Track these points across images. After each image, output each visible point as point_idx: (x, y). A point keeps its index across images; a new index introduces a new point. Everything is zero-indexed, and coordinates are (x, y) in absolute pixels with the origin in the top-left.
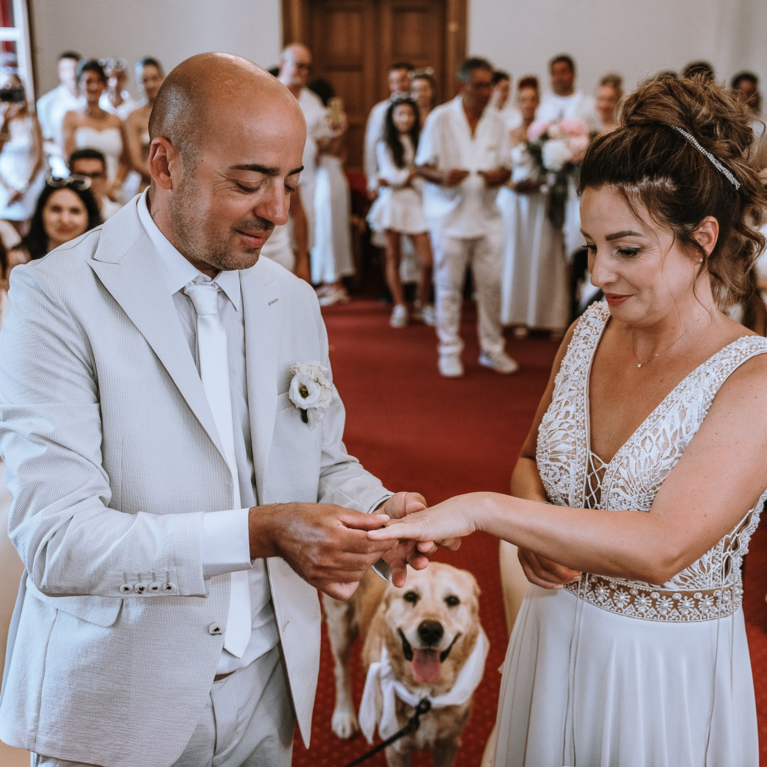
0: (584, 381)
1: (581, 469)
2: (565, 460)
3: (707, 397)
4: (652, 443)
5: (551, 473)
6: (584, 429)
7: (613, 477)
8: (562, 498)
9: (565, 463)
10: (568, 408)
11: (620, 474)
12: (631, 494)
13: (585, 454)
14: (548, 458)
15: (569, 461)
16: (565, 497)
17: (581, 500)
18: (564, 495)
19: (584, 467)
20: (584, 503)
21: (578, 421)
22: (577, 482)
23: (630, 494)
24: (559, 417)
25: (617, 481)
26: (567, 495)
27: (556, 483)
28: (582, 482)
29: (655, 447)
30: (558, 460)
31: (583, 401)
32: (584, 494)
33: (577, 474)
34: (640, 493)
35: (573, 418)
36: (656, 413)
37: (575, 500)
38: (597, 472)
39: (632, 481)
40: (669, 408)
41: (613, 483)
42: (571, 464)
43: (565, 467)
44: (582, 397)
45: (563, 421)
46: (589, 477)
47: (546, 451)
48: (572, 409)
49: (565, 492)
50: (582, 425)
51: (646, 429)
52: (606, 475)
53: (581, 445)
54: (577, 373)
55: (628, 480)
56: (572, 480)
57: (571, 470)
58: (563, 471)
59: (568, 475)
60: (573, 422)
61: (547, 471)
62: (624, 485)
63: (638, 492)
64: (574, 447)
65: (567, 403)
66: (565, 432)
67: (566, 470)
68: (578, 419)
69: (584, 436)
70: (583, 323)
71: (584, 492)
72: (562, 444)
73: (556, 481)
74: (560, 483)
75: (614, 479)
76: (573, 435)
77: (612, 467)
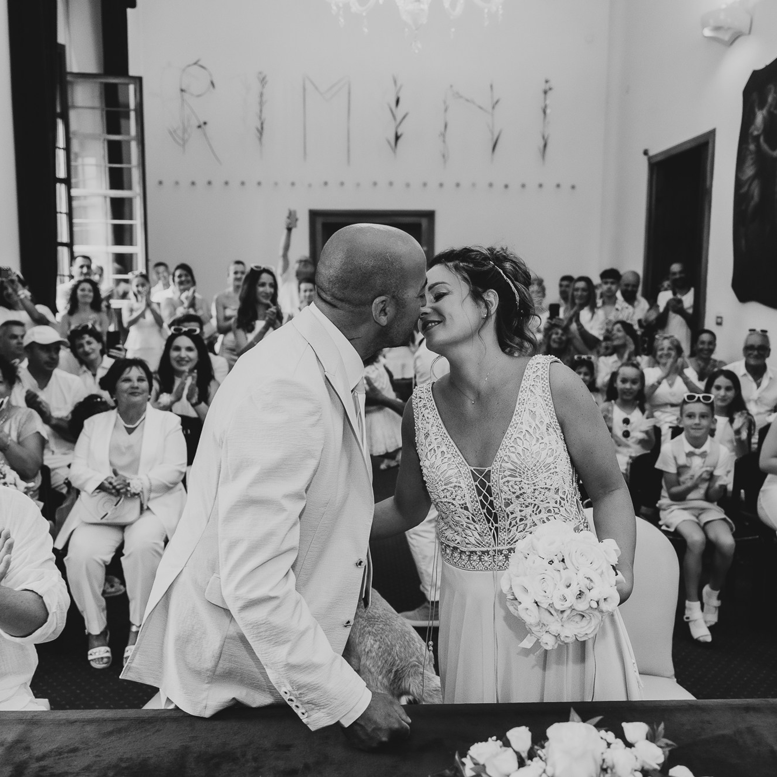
0: (442, 430)
1: (469, 481)
2: (456, 480)
3: (545, 399)
4: (522, 440)
5: (448, 494)
6: (459, 456)
7: (498, 472)
8: (462, 508)
9: (456, 482)
10: (441, 450)
11: (504, 468)
12: (520, 475)
13: (467, 470)
14: (443, 485)
15: (458, 480)
16: (464, 505)
17: (477, 502)
18: (463, 505)
19: (470, 479)
20: (479, 503)
21: (452, 454)
22: (469, 491)
23: (518, 476)
24: (438, 458)
25: (503, 474)
26: (466, 504)
27: (454, 499)
28: (473, 489)
29: (525, 442)
30: (451, 483)
31: (449, 441)
32: (477, 497)
33: (468, 485)
34: (527, 471)
35: (448, 453)
36: (514, 422)
37: (473, 504)
38: (483, 477)
39: (518, 467)
40: (522, 416)
41: (501, 476)
42: (461, 481)
43: (457, 484)
44: (447, 439)
45: (442, 458)
46: (477, 483)
47: (440, 480)
48: (444, 448)
49: (463, 502)
50: (456, 454)
51: (512, 434)
52: (493, 473)
53: (463, 466)
54: (434, 428)
55: (513, 468)
56: (466, 491)
57: (462, 485)
58: (457, 489)
59: (461, 489)
60: (449, 456)
61: (445, 494)
62: (511, 473)
63: (525, 472)
64: (458, 469)
65: (438, 447)
66: (447, 464)
67: (459, 487)
68: (451, 452)
69: (461, 460)
70: (416, 399)
71: (477, 496)
72: (449, 471)
73: (454, 497)
74: (457, 497)
75: (500, 473)
76: (453, 463)
77: (495, 466)
